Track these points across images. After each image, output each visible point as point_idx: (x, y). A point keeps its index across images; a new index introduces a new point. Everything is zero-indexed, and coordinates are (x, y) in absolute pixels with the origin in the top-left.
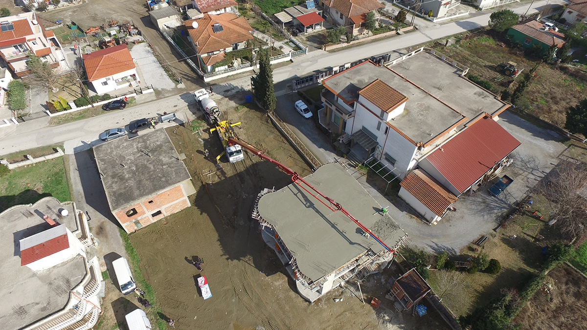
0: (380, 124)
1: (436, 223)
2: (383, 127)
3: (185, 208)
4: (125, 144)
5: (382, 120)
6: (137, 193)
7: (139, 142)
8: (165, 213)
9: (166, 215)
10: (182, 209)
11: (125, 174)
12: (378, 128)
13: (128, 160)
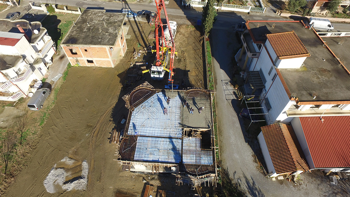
0: (272, 68)
1: (274, 179)
2: (274, 72)
3: (109, 67)
4: (99, 14)
5: (274, 65)
6: (81, 40)
7: (107, 16)
8: (96, 64)
9: (97, 65)
10: (108, 67)
11: (85, 29)
12: (269, 74)
13: (94, 22)
